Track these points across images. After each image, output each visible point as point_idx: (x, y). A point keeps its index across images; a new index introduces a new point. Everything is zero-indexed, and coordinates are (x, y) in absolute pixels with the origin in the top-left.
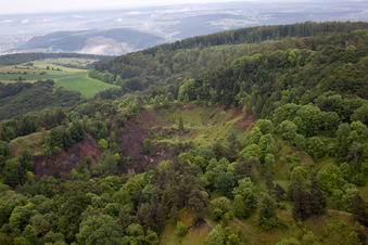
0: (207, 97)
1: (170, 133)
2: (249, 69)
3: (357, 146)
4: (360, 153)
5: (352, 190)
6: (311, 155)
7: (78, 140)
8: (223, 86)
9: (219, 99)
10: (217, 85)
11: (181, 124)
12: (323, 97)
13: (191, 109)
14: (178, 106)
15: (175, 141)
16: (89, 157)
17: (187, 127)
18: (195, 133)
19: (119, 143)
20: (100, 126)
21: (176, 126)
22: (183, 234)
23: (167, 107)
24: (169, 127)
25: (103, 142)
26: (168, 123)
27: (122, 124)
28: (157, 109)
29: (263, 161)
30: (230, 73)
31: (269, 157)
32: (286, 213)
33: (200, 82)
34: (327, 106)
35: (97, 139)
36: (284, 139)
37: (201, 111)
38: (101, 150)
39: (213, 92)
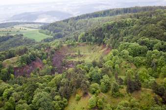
0: (90, 40)
1: (74, 57)
2: (109, 28)
3: (155, 60)
4: (156, 63)
5: (152, 79)
6: (135, 65)
7: (33, 60)
8: (98, 35)
9: (96, 41)
10: (95, 35)
11: (79, 53)
12: (141, 39)
13: (83, 45)
14: (78, 44)
15: (77, 60)
16: (38, 67)
17: (82, 53)
18: (85, 56)
19: (52, 61)
20: (43, 54)
21: (77, 53)
22: (79, 99)
23: (73, 45)
24: (74, 54)
25: (45, 61)
26: (74, 52)
27: (53, 53)
28: (69, 46)
29: (114, 68)
30: (101, 29)
32: (124, 90)
33: (88, 34)
34: (142, 43)
35: (42, 59)
37: (88, 46)
38: (44, 64)
39: (93, 38)
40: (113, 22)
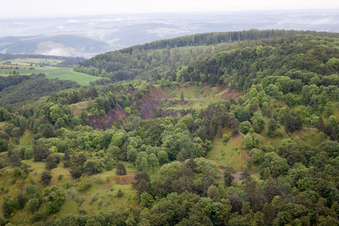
0: (198, 79)
1: (174, 103)
2: (228, 60)
3: (314, 97)
4: (317, 100)
6: (288, 104)
7: (113, 107)
8: (210, 71)
9: (206, 80)
10: (205, 70)
11: (182, 97)
13: (186, 87)
14: (177, 85)
15: (179, 108)
16: (121, 118)
17: (186, 99)
18: (192, 103)
19: (139, 110)
20: (124, 98)
21: (179, 99)
22: (226, 141)
23: (169, 86)
24: (173, 99)
25: (128, 109)
26: (171, 96)
27: (140, 97)
28: (163, 87)
29: (261, 106)
30: (214, 62)
31: (264, 103)
32: (282, 129)
33: (192, 69)
34: (293, 77)
35: (123, 107)
36: (271, 95)
37: (194, 88)
38: (127, 114)
39: (202, 75)
40: (234, 50)
